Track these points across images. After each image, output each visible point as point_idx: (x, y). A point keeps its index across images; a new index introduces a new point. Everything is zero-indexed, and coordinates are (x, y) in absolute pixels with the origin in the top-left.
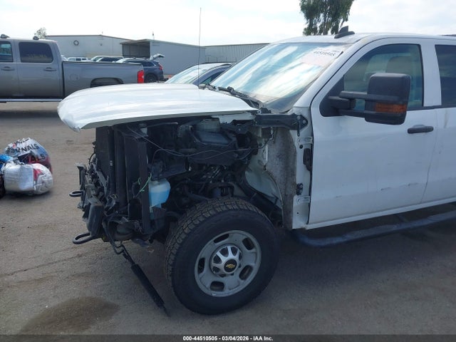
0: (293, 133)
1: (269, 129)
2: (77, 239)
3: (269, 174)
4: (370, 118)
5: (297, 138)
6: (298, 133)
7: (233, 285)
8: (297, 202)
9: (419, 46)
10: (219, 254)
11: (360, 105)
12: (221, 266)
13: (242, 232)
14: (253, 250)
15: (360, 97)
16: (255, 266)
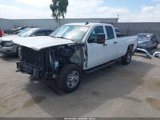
0: (83, 47)
1: (78, 47)
2: (31, 80)
3: (78, 57)
4: (98, 43)
5: (84, 49)
6: (84, 47)
7: (74, 84)
8: (84, 63)
9: (102, 26)
10: (71, 77)
11: (95, 40)
12: (72, 80)
13: (75, 71)
14: (77, 75)
15: (96, 39)
16: (78, 79)
